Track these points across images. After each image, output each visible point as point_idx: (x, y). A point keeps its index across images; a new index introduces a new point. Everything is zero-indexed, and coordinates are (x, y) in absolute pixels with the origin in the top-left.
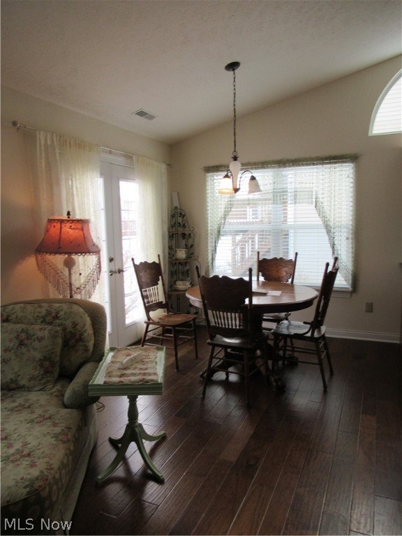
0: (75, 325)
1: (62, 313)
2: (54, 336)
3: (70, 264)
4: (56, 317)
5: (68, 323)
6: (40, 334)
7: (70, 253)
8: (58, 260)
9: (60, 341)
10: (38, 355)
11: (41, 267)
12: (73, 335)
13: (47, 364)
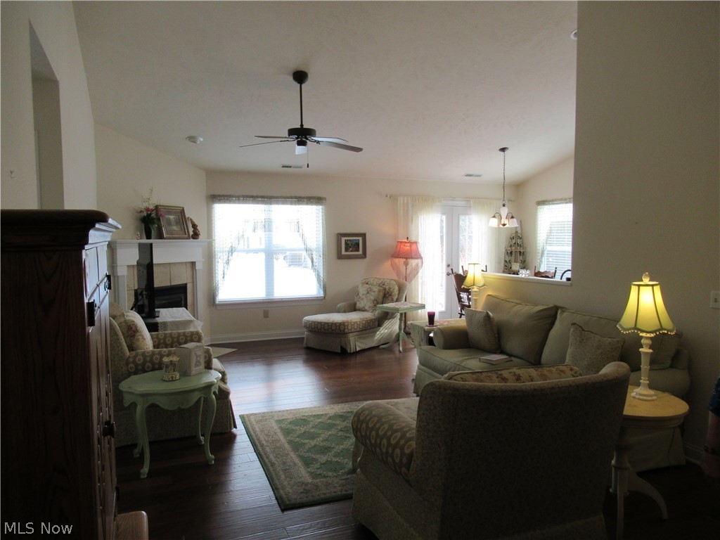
0: (390, 288)
1: (386, 283)
2: (379, 291)
3: (406, 264)
4: (384, 285)
5: (387, 288)
6: (375, 290)
7: (407, 258)
8: (400, 261)
9: (382, 294)
10: (373, 298)
11: (393, 265)
12: (388, 293)
13: (375, 302)
